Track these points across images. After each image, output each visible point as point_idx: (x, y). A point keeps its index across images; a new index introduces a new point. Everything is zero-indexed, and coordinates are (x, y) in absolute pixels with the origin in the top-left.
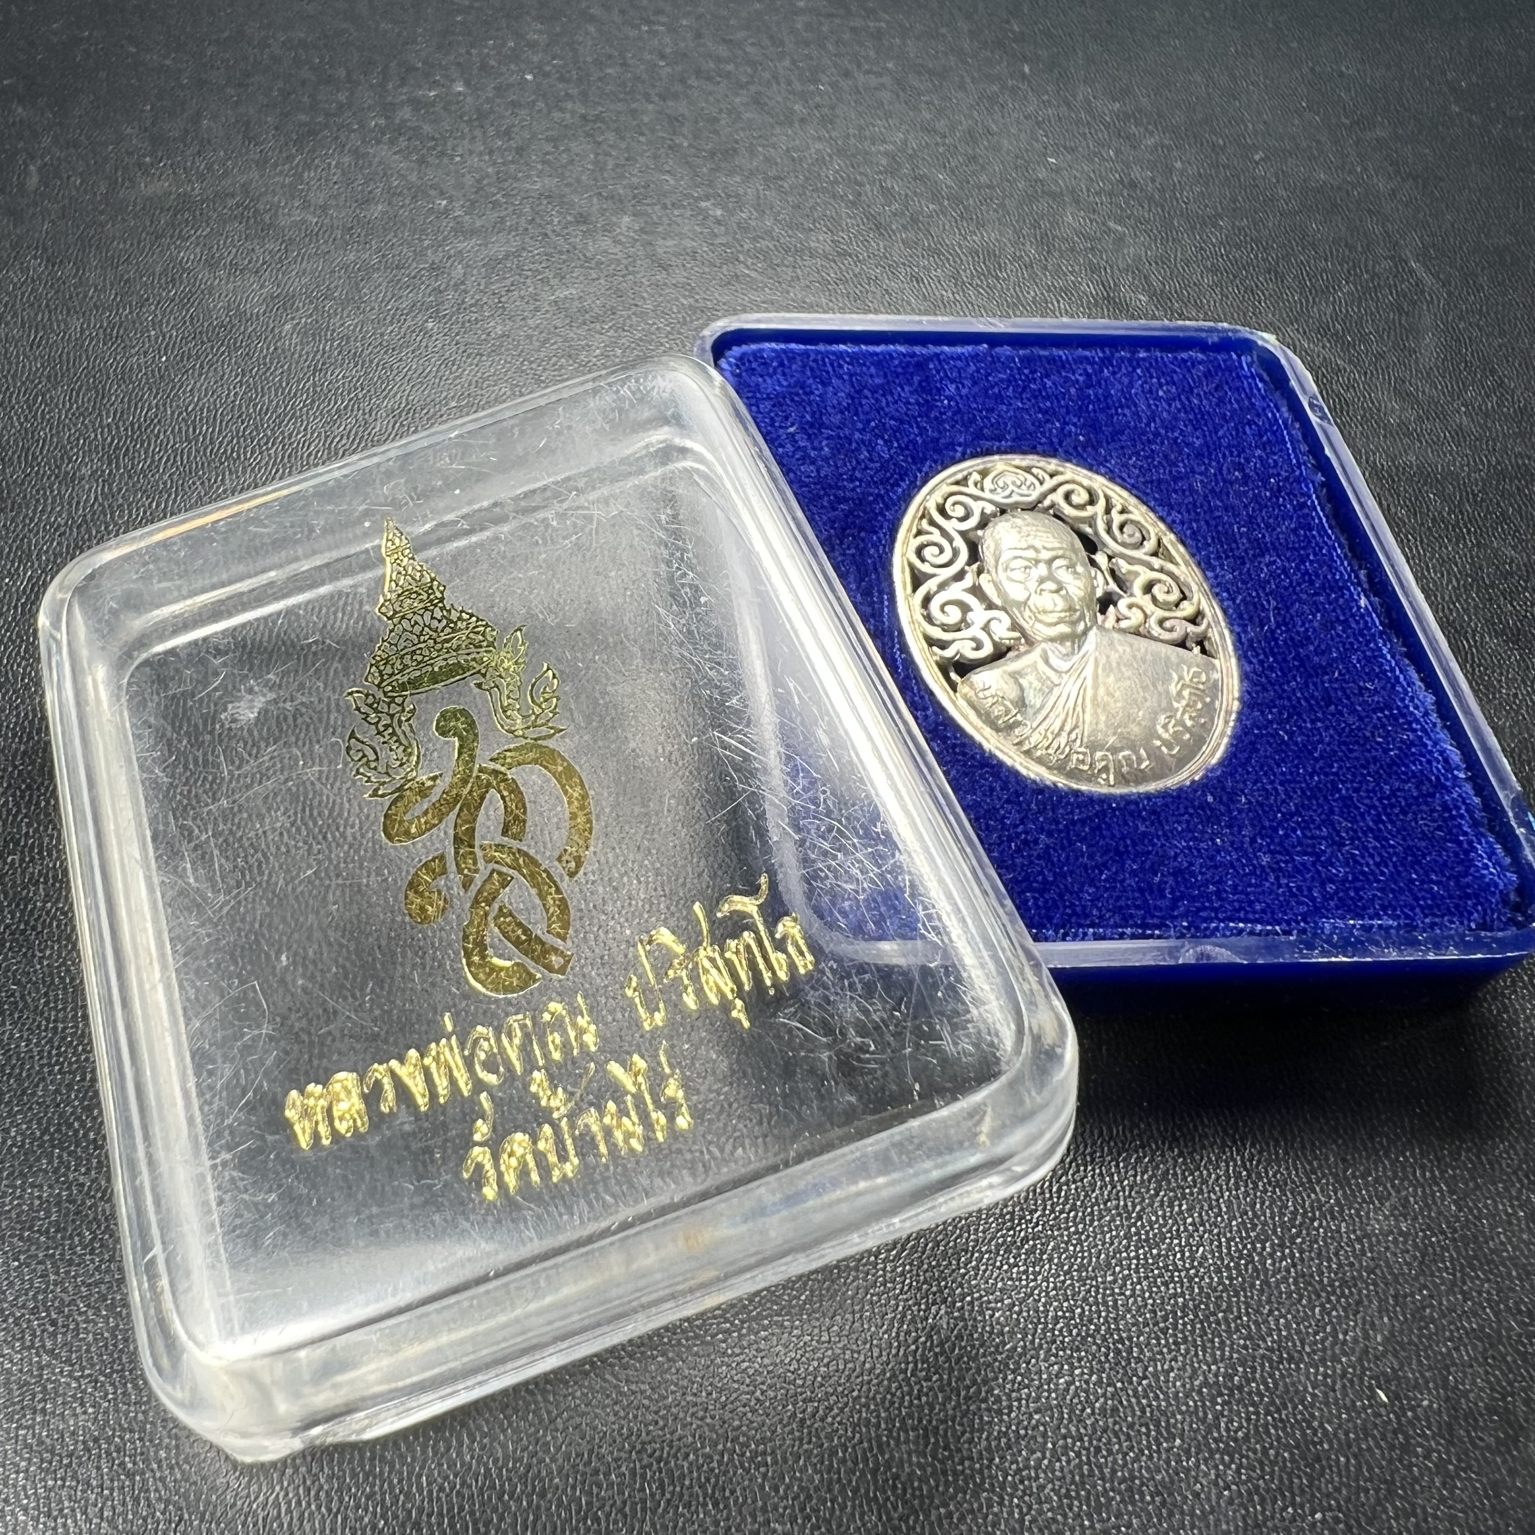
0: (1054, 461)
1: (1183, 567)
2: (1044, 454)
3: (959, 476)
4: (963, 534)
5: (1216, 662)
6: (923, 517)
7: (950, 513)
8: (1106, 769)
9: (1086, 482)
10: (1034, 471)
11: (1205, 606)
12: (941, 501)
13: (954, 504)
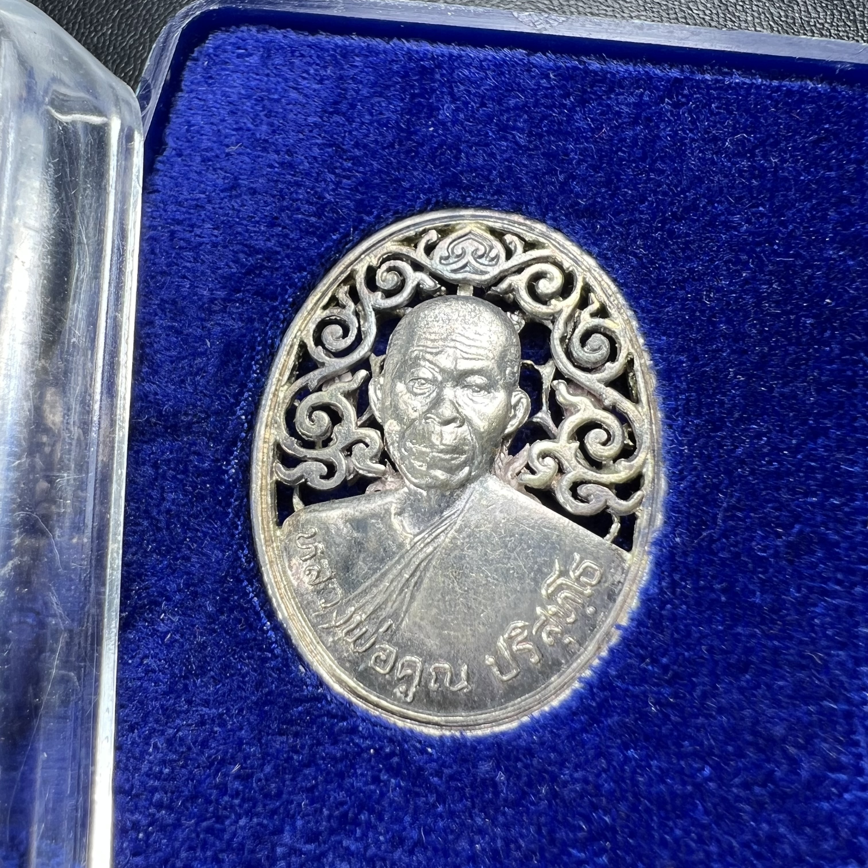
0: (540, 227)
1: (644, 407)
2: (530, 216)
3: (412, 233)
4: (380, 313)
5: (627, 555)
6: (345, 282)
7: (379, 283)
8: (408, 679)
9: (567, 264)
10: (508, 238)
11: (649, 472)
12: (374, 262)
13: (390, 270)
